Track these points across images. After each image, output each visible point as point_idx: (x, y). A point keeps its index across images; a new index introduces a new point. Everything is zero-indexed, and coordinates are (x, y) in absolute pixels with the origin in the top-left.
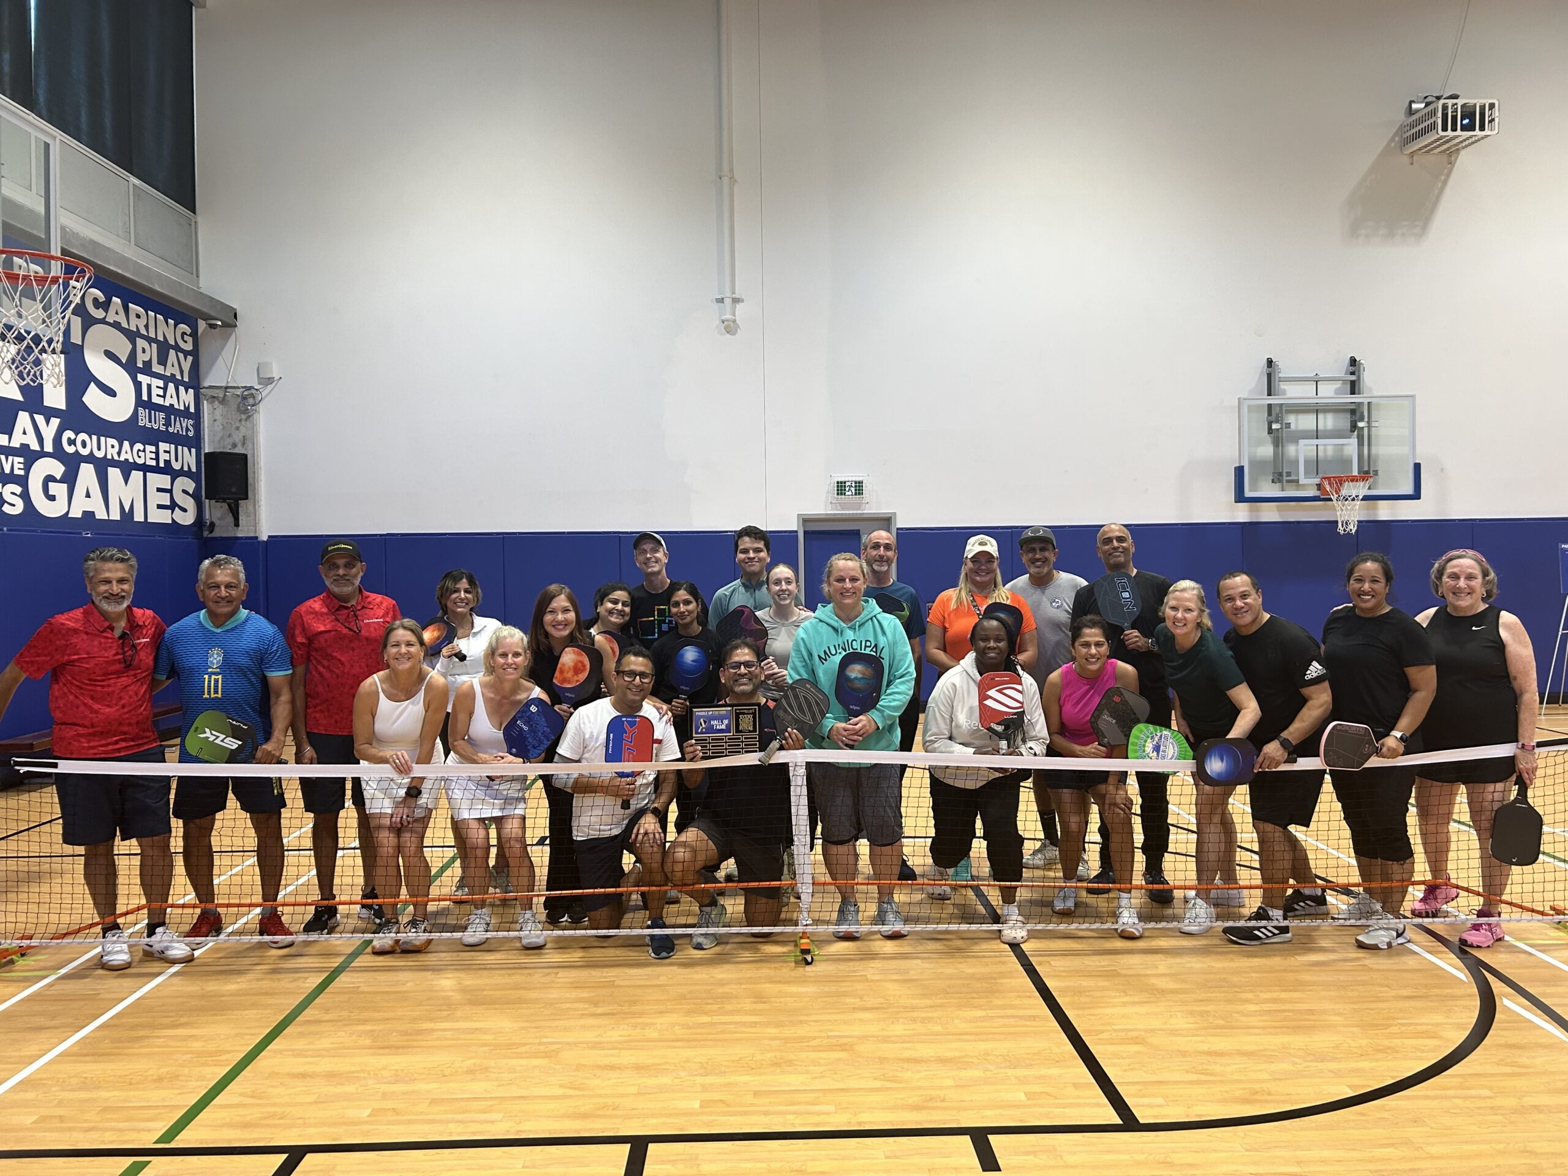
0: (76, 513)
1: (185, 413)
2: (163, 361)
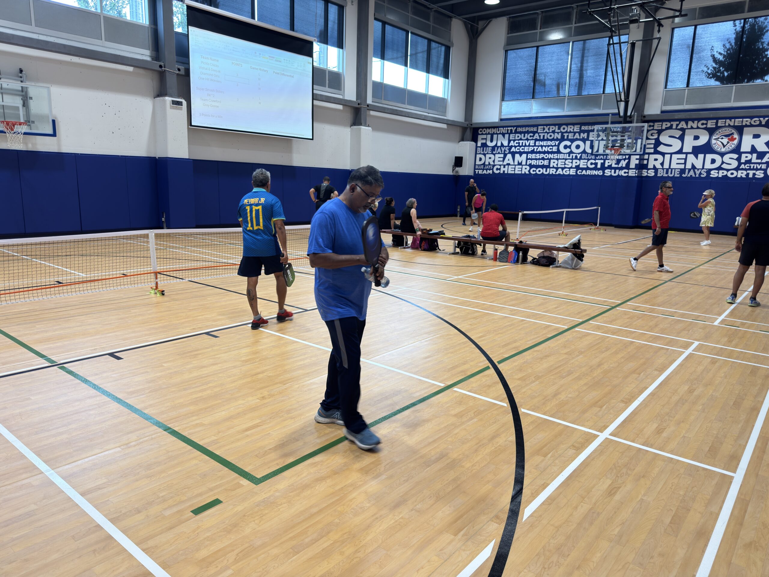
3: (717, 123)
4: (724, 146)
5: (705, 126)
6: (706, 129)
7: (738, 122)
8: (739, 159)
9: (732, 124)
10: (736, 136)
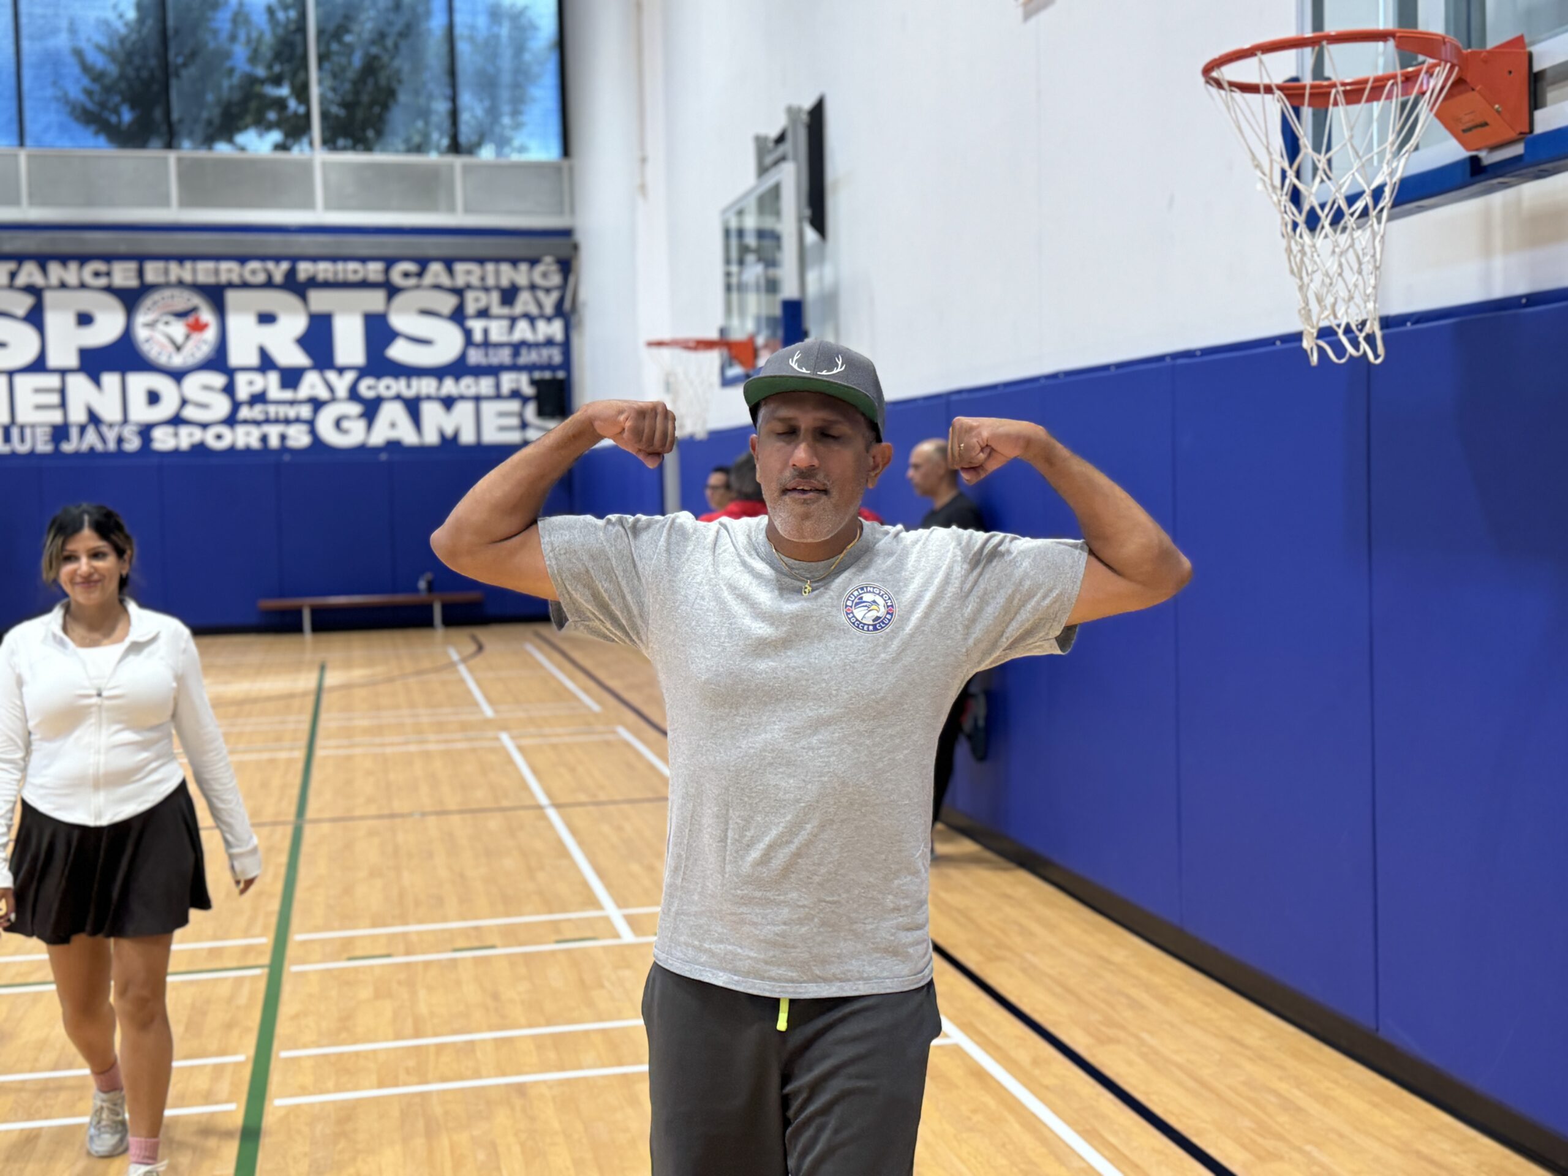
0: (376, 440)
1: (549, 342)
2: (508, 302)
3: (141, 273)
4: (178, 348)
5: (103, 281)
6: (109, 289)
7: (204, 272)
8: (229, 390)
9: (188, 277)
10: (207, 316)
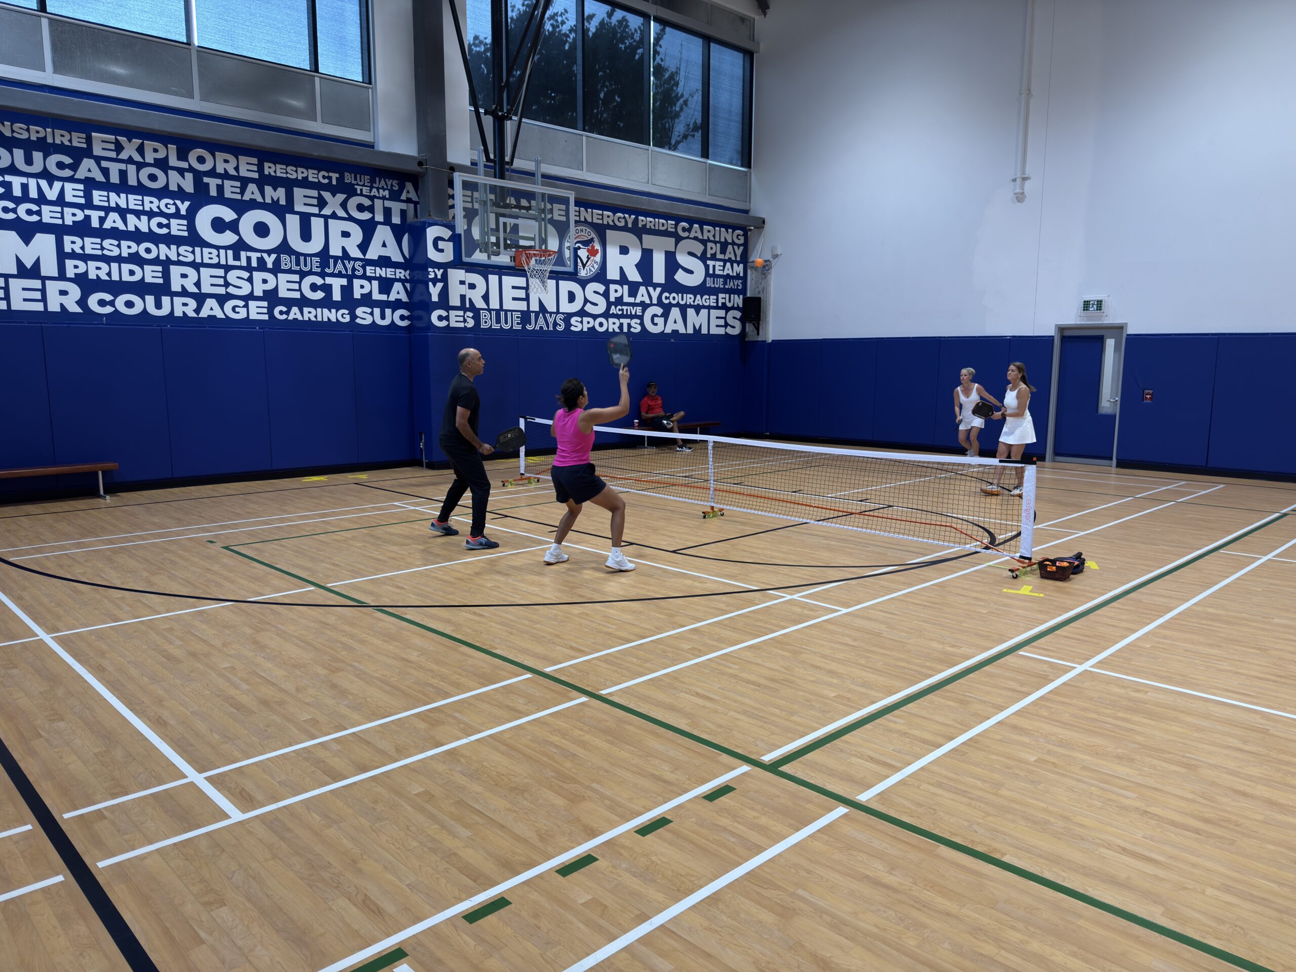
0: (668, 330)
2: (723, 251)
3: (567, 212)
4: (583, 265)
5: (548, 216)
6: (552, 222)
7: (597, 216)
8: (606, 295)
9: (589, 219)
10: (597, 245)
